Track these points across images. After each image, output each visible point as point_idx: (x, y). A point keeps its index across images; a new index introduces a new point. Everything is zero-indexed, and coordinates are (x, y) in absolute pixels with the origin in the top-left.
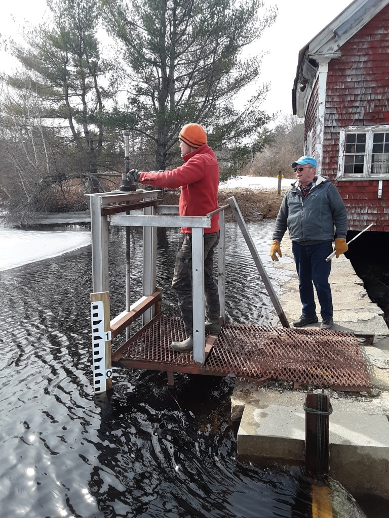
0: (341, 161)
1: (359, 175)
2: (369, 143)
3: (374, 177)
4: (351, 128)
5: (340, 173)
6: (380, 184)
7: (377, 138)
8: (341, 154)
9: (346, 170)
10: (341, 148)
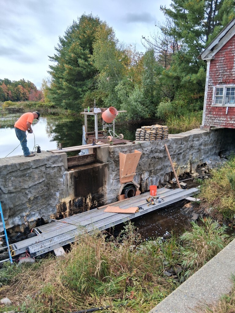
0: (213, 99)
1: (220, 104)
3: (225, 105)
5: (213, 104)
6: (227, 108)
7: (228, 89)
8: (213, 96)
9: (216, 102)
10: (213, 94)
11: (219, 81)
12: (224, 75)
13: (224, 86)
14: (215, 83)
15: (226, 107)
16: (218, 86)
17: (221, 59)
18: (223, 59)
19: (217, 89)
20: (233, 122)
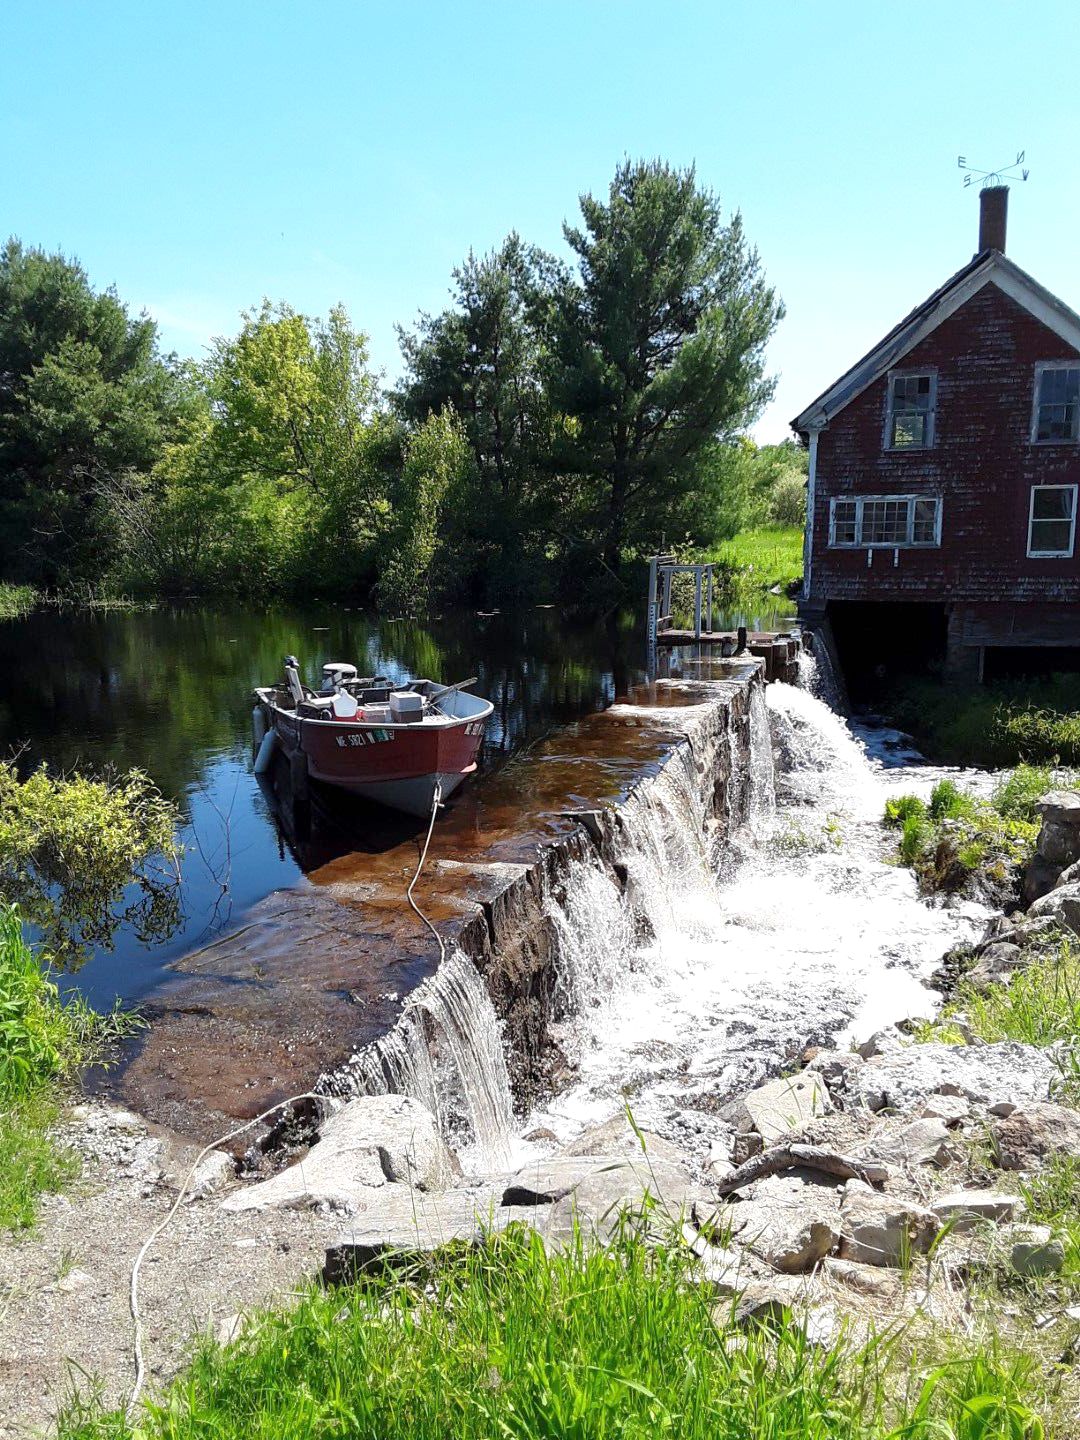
0: (832, 530)
1: (851, 544)
2: (859, 512)
3: (865, 545)
4: (841, 497)
5: (830, 542)
6: (870, 552)
7: (867, 507)
8: (831, 522)
9: (838, 538)
10: (831, 517)
11: (846, 486)
12: (859, 472)
13: (859, 502)
14: (836, 493)
15: (867, 551)
16: (843, 499)
17: (846, 431)
18: (852, 431)
19: (840, 506)
20: (887, 586)
